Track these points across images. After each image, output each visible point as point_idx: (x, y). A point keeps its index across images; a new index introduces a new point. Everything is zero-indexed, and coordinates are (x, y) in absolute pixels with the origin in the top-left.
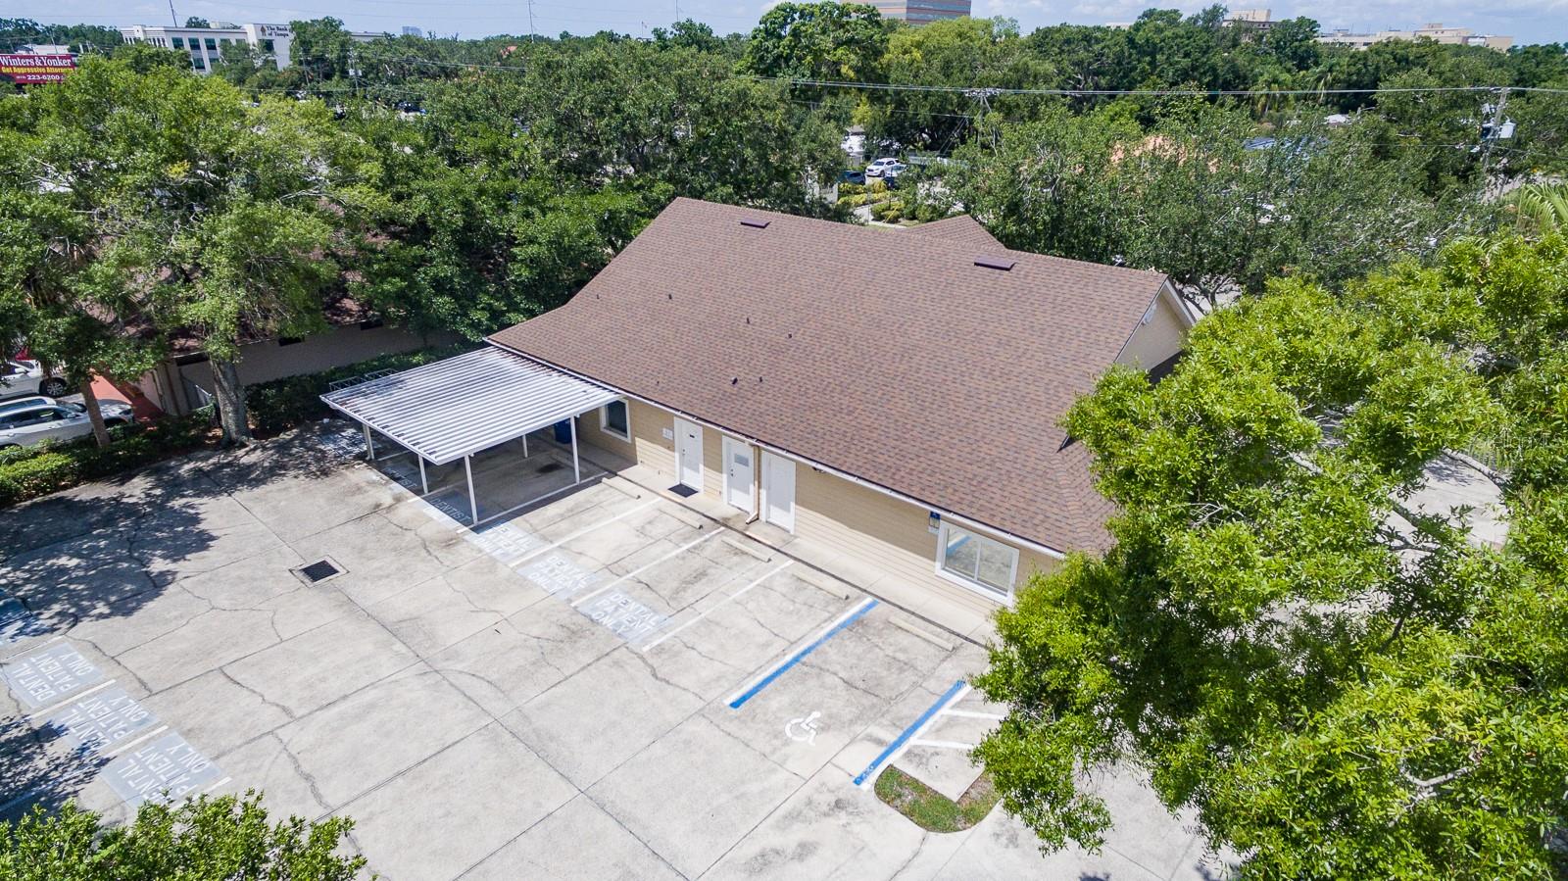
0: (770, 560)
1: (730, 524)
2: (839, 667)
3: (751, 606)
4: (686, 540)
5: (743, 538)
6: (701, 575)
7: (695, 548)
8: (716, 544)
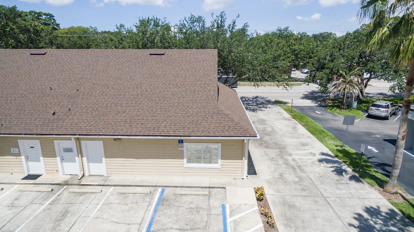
0: (101, 191)
1: (70, 183)
2: (171, 224)
3: (105, 216)
4: (45, 200)
5: (80, 187)
6: (65, 214)
7: (53, 201)
8: (66, 194)
